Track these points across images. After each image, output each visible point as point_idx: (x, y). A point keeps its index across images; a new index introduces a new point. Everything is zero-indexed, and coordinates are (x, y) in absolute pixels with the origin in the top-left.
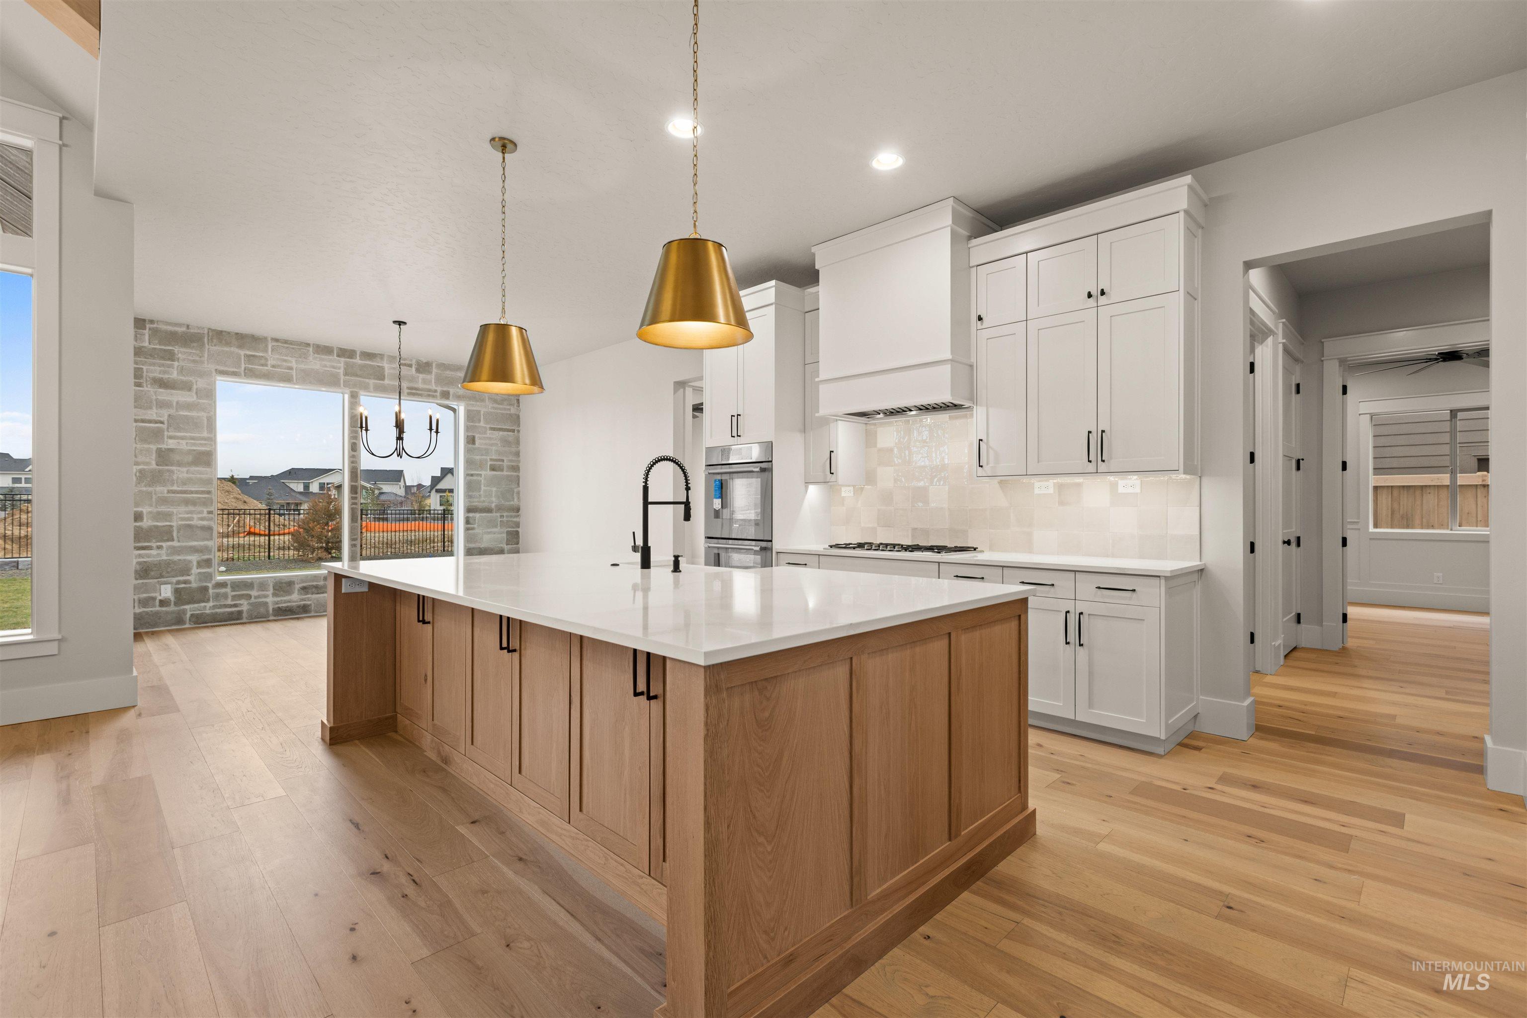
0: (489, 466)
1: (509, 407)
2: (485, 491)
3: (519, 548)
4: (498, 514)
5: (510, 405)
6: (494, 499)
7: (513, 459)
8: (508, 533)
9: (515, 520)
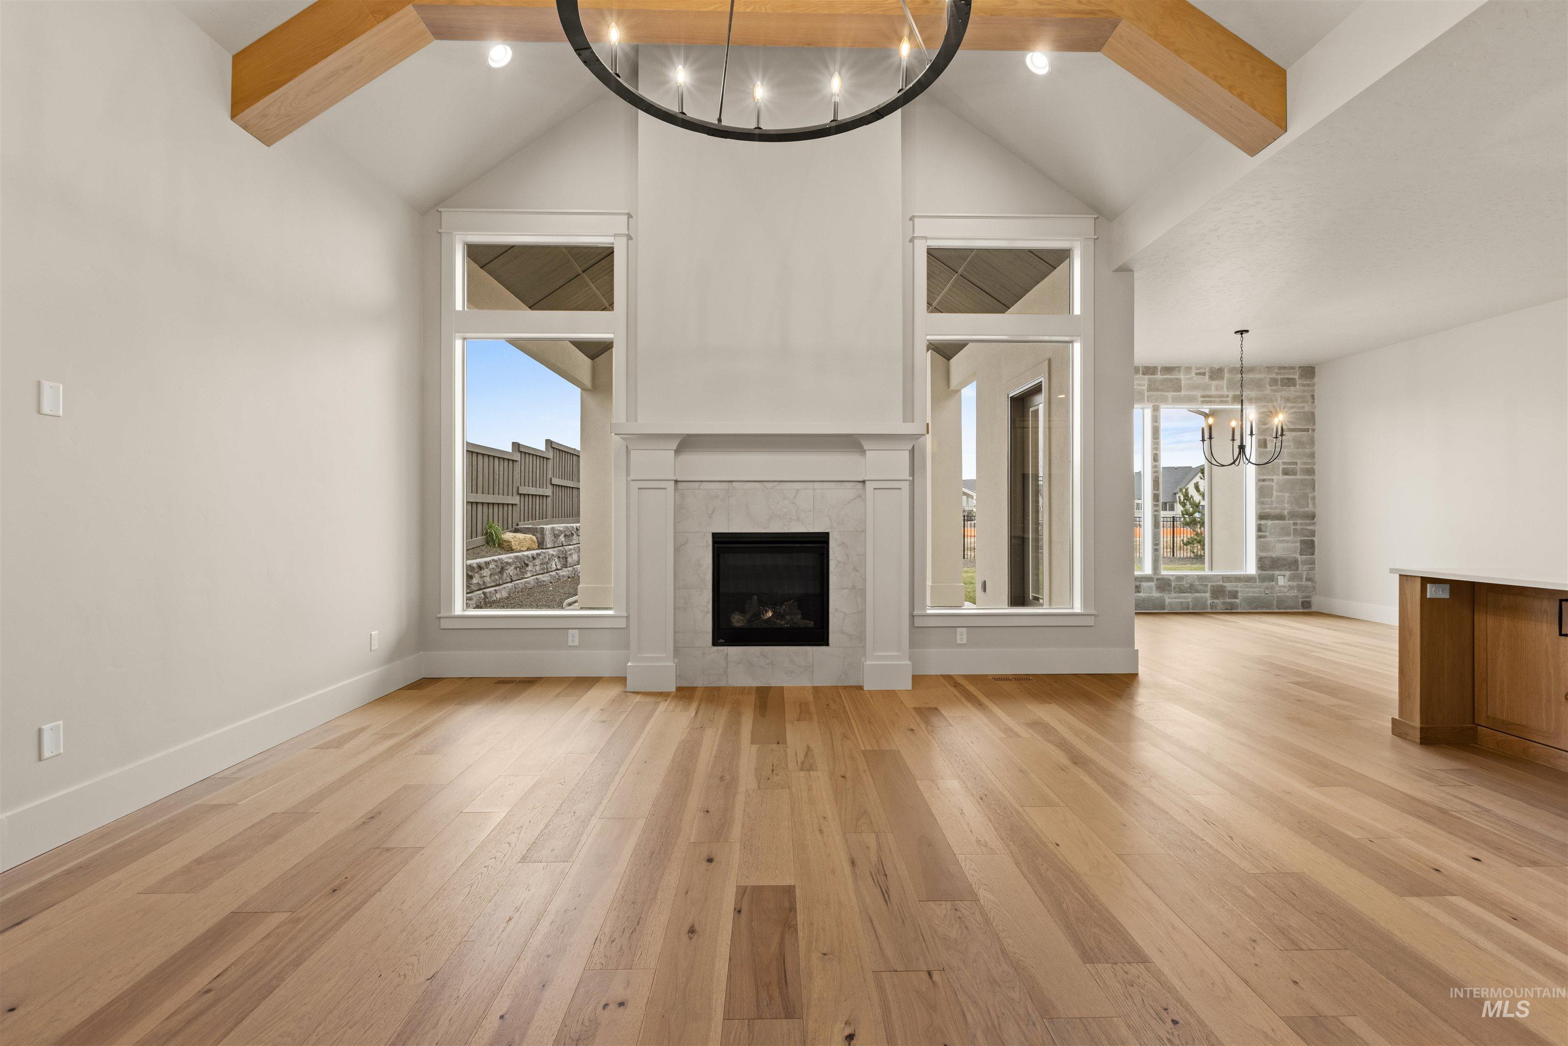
0: (1281, 469)
1: (1302, 405)
2: (1277, 497)
3: (1315, 559)
4: (1291, 522)
5: (1304, 402)
6: (1286, 505)
7: (1308, 461)
8: (1302, 542)
9: (1310, 528)
